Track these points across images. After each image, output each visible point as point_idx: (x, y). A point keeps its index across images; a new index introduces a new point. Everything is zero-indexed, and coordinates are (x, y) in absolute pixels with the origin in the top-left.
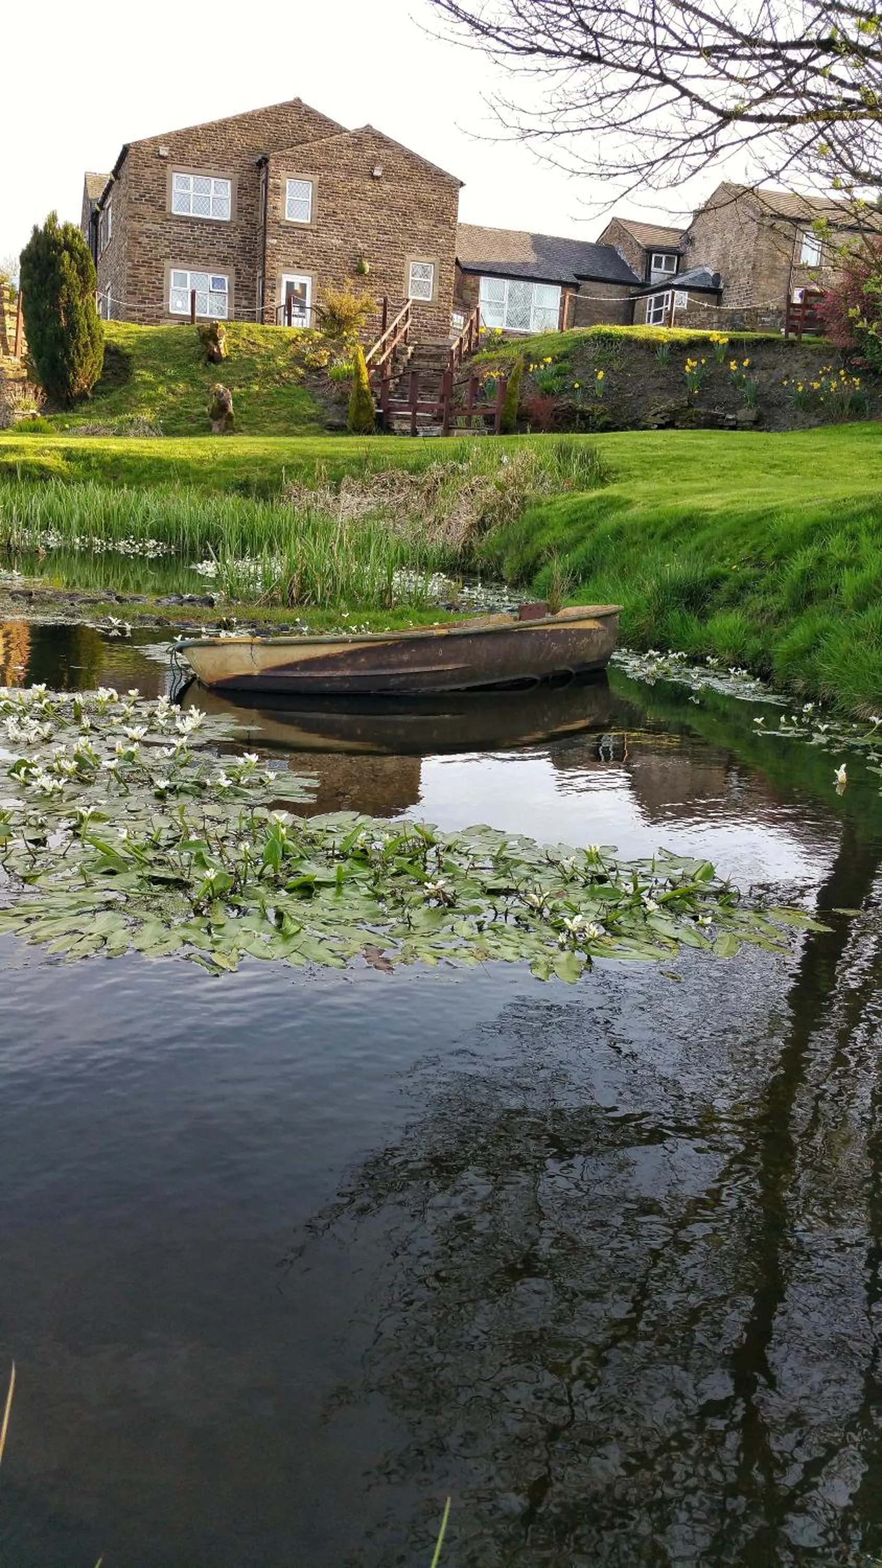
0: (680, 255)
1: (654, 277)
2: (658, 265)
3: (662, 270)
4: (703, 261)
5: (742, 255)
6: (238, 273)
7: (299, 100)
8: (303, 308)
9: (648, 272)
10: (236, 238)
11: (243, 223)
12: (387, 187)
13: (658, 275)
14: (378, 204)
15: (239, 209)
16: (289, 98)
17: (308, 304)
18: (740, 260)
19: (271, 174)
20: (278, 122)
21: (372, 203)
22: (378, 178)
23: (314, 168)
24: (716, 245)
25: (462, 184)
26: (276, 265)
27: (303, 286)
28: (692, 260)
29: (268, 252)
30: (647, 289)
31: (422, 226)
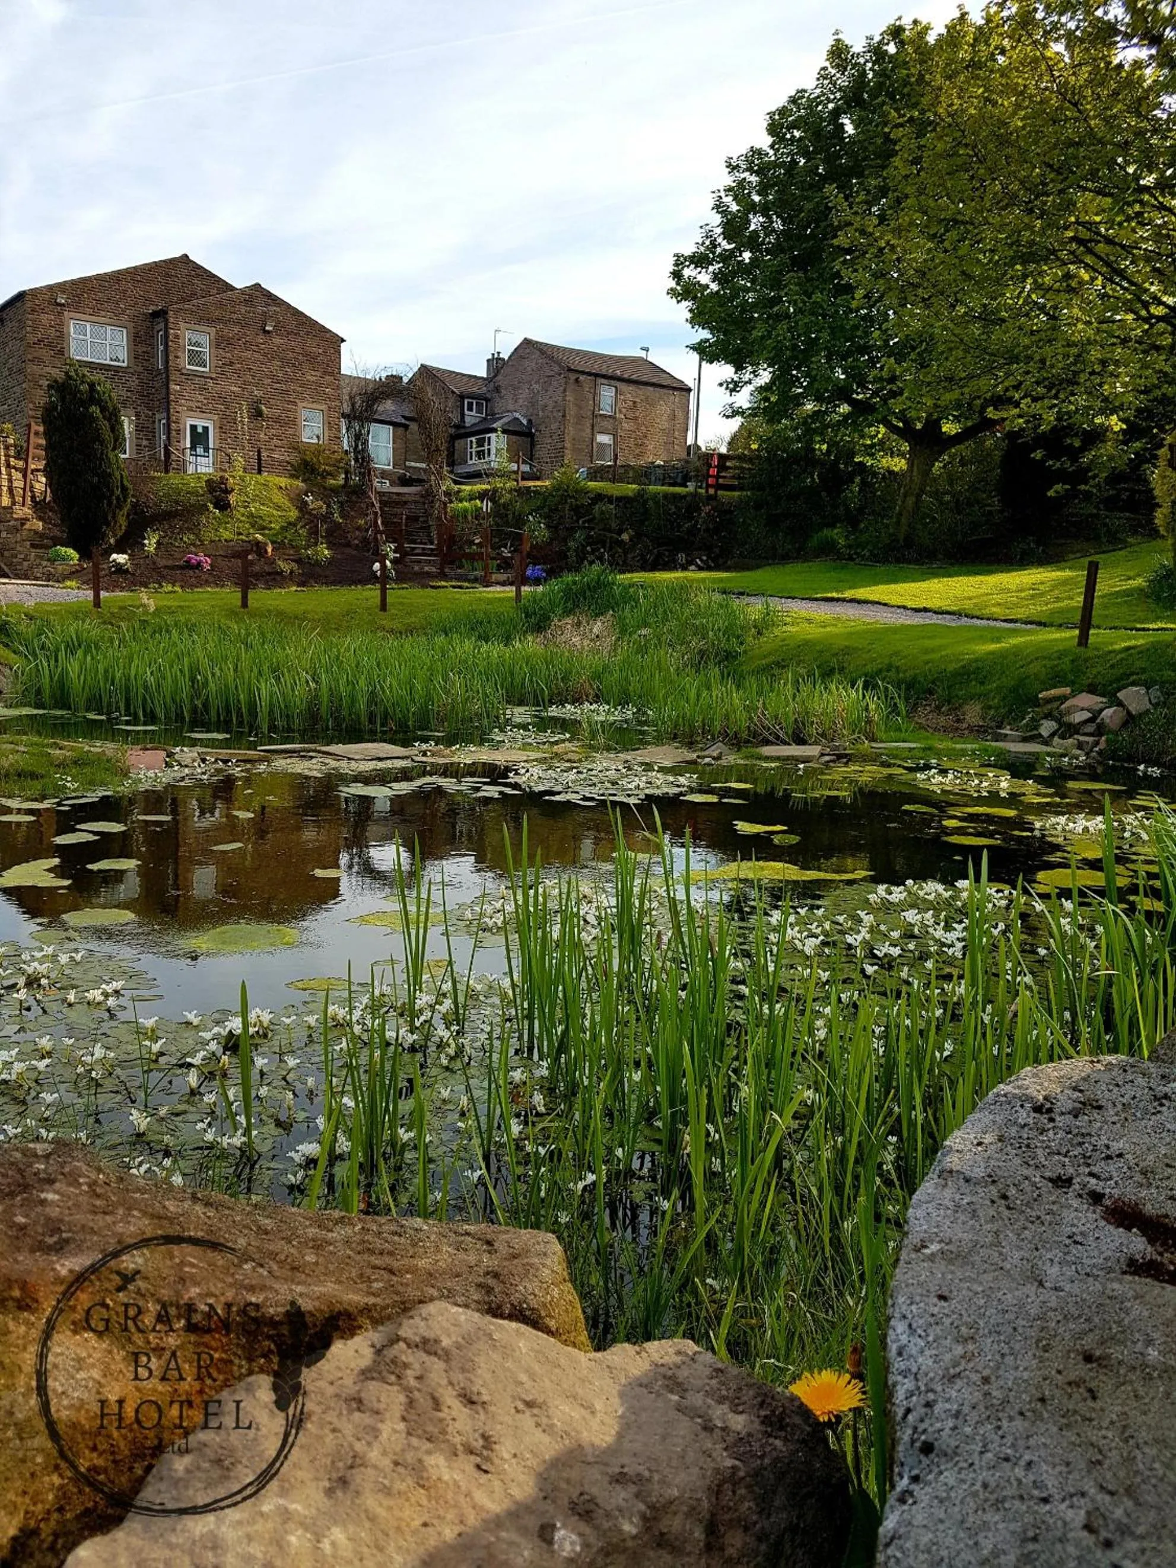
0: (487, 400)
1: (467, 419)
2: (470, 409)
3: (473, 413)
4: (511, 407)
5: (551, 403)
6: (137, 415)
7: (186, 256)
8: (207, 449)
9: (463, 415)
10: (134, 382)
11: (140, 369)
12: (277, 341)
13: (471, 418)
14: (270, 355)
15: (135, 356)
16: (177, 254)
17: (211, 446)
18: (550, 408)
19: (171, 325)
20: (168, 275)
21: (265, 355)
22: (269, 332)
23: (210, 321)
24: (524, 394)
25: (343, 340)
26: (180, 409)
27: (206, 429)
28: (499, 406)
29: (172, 397)
30: (462, 431)
31: (311, 376)
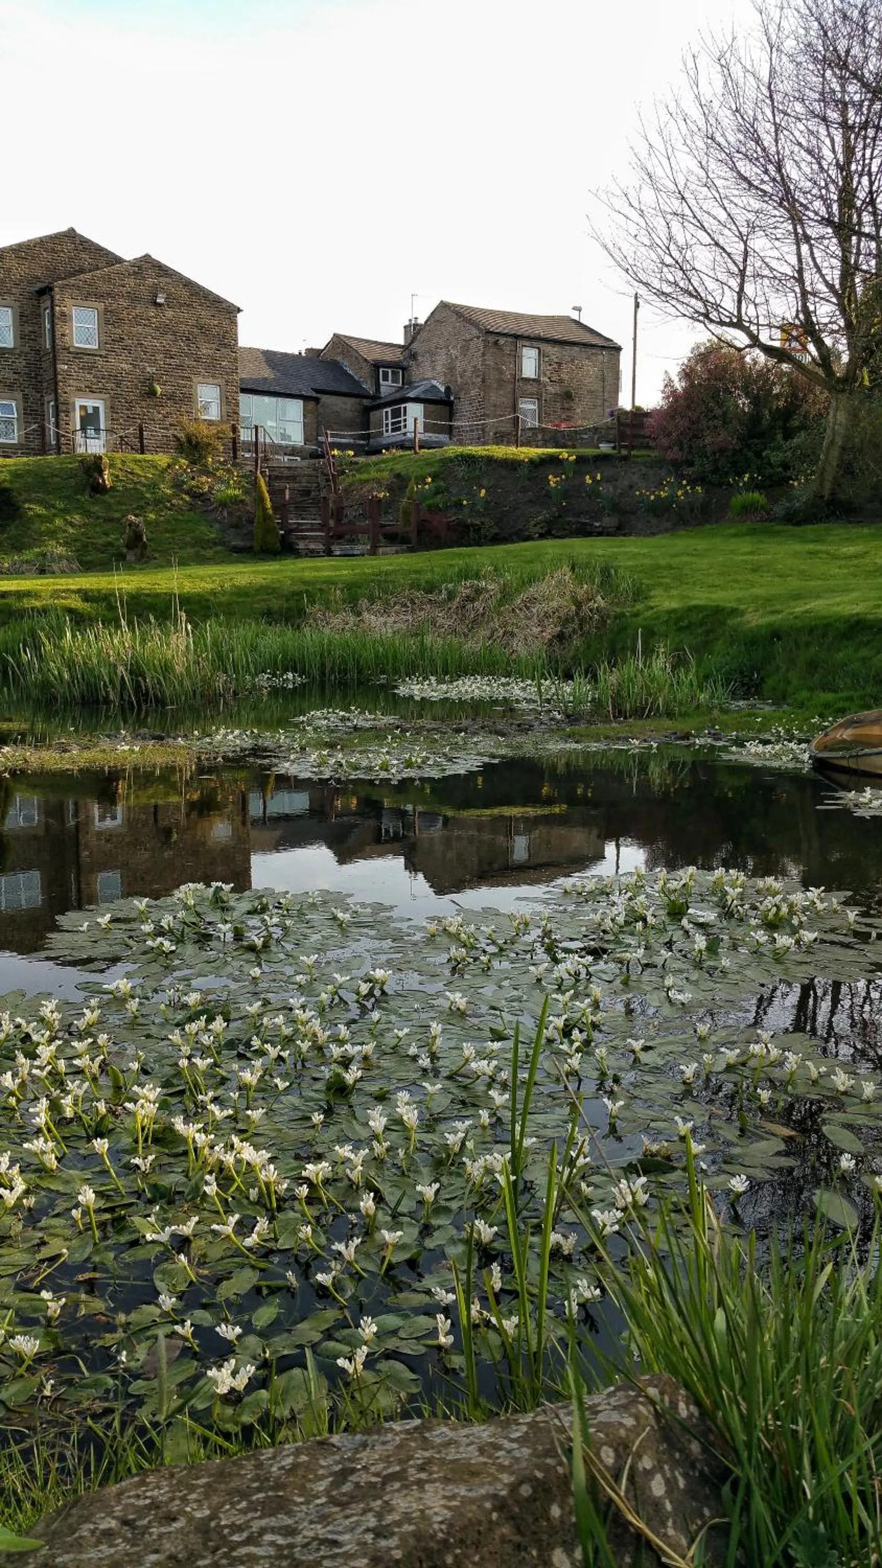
0: (404, 369)
1: (383, 389)
2: (386, 378)
3: (389, 383)
4: (429, 375)
5: (470, 369)
6: (25, 398)
7: (72, 230)
8: (97, 430)
9: (378, 386)
10: (21, 364)
11: (27, 349)
12: (170, 313)
13: (387, 387)
14: (164, 329)
15: (22, 337)
16: (63, 228)
17: (102, 427)
18: (468, 374)
19: (57, 302)
20: (54, 251)
21: (157, 329)
22: (160, 305)
23: (99, 296)
24: (441, 360)
25: (239, 310)
26: (68, 389)
27: (96, 409)
28: (416, 373)
29: (60, 377)
30: (379, 401)
31: (206, 350)
